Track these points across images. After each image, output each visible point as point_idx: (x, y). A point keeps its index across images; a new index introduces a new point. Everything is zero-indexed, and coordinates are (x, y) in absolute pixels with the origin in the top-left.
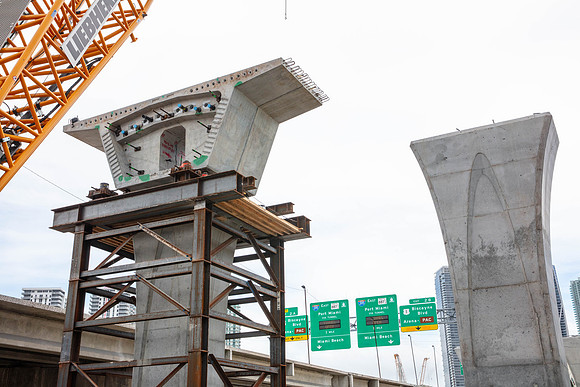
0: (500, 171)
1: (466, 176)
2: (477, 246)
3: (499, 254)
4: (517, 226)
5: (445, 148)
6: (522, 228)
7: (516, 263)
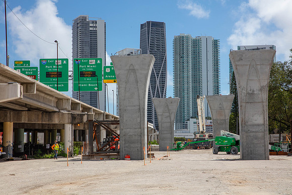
0: (259, 67)
1: (248, 66)
2: (249, 89)
3: (255, 93)
4: (262, 85)
5: (242, 56)
6: (263, 86)
7: (260, 96)
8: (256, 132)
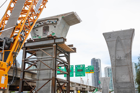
0: (123, 41)
2: (117, 57)
3: (122, 59)
4: (126, 53)
7: (126, 61)
8: (125, 88)
